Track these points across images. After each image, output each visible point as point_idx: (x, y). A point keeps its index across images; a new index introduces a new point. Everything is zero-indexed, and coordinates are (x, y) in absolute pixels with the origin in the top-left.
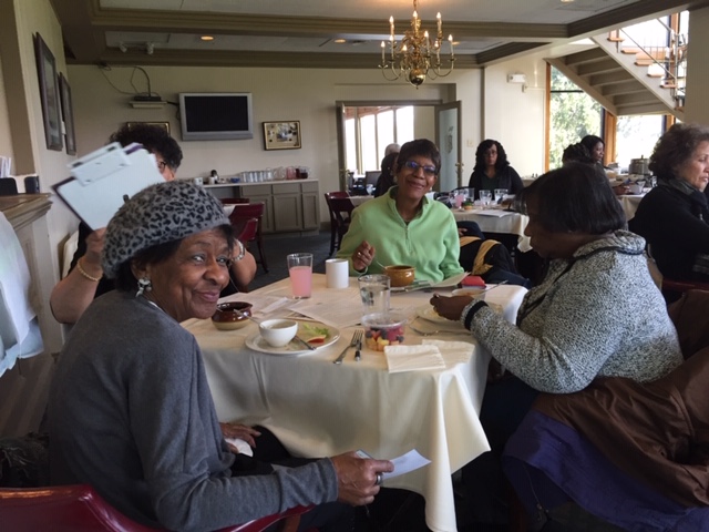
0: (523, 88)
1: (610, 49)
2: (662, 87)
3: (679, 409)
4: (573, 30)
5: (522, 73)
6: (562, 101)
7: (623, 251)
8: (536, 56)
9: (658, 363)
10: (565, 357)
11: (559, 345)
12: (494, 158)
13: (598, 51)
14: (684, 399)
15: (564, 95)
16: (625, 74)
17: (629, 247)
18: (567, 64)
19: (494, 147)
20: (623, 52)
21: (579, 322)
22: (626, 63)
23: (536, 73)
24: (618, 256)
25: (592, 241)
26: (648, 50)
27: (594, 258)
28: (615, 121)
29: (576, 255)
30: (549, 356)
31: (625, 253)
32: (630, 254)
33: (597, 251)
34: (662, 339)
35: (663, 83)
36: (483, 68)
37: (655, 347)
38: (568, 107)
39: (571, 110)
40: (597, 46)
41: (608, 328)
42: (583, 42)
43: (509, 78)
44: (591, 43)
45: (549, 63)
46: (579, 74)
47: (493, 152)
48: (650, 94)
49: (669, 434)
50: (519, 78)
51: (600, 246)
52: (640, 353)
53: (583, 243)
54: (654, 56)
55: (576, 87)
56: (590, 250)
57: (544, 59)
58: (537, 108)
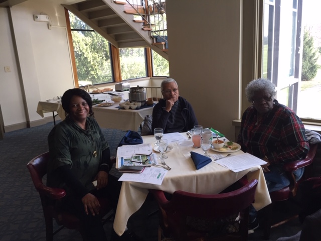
0: (49, 26)
2: (142, 29)
16: (119, 19)
20: (115, 2)
23: (57, 15)
36: (9, 8)
39: (98, 42)
43: (35, 17)
45: (66, 8)
48: (136, 34)
50: (43, 18)
57: (62, 5)
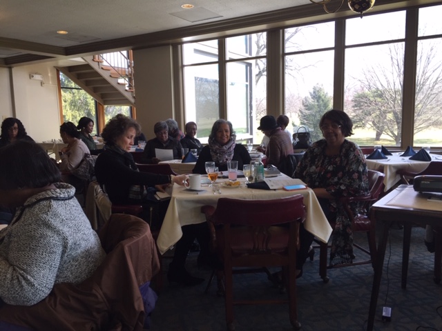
0: (42, 83)
1: (95, 65)
2: (126, 90)
3: (99, 296)
4: (69, 51)
5: (40, 74)
6: (73, 94)
7: (57, 199)
8: (48, 65)
9: (85, 267)
10: (29, 277)
11: (23, 270)
12: (15, 132)
13: (87, 66)
14: (101, 289)
15: (74, 90)
16: (105, 81)
17: (62, 196)
18: (70, 71)
19: (16, 125)
20: (102, 68)
21: (34, 250)
22: (105, 75)
23: (49, 75)
24: (54, 203)
25: (36, 194)
26: (116, 69)
27: (37, 206)
28: (103, 107)
29: (25, 204)
30: (18, 278)
31: (58, 200)
32: (62, 200)
33: (39, 201)
34: (87, 251)
35: (127, 88)
36: (10, 69)
37: (82, 257)
38: (77, 98)
39: (80, 99)
40: (86, 63)
41: (54, 250)
42: (77, 60)
43: (31, 76)
44: (82, 60)
45: (58, 70)
46: (78, 79)
47: (15, 128)
48: (120, 94)
49: (95, 314)
50: (37, 77)
51: (41, 197)
52: (73, 263)
53: (31, 195)
54: (120, 72)
55: (77, 86)
56: (34, 200)
57: (54, 67)
58: (53, 97)
